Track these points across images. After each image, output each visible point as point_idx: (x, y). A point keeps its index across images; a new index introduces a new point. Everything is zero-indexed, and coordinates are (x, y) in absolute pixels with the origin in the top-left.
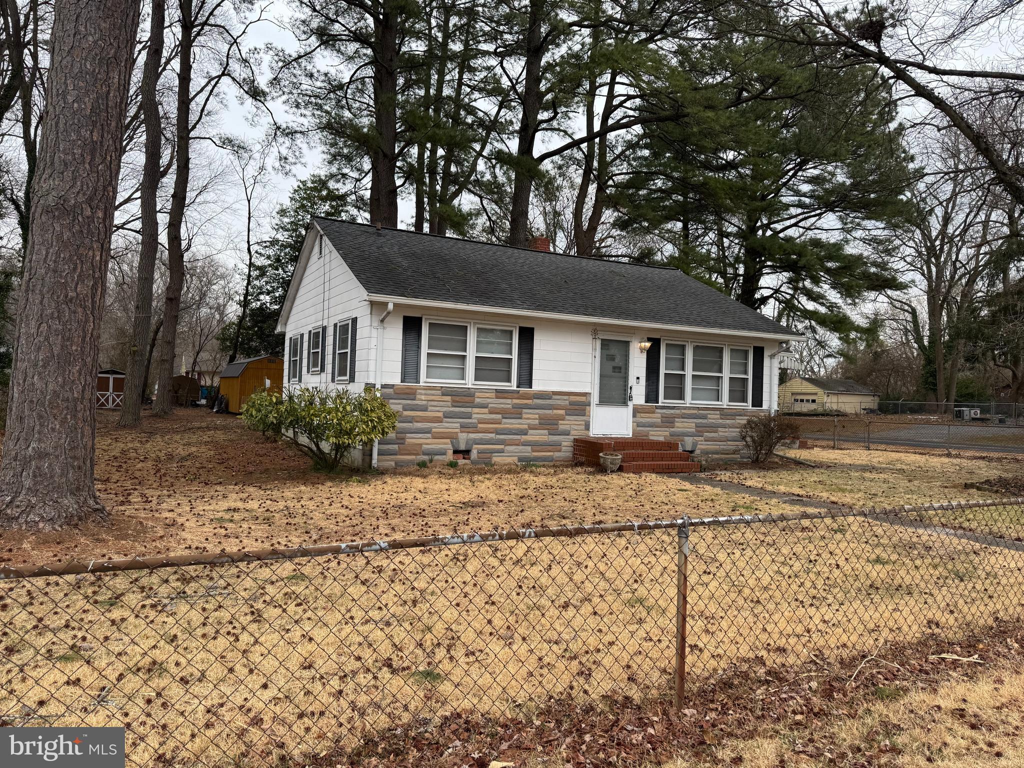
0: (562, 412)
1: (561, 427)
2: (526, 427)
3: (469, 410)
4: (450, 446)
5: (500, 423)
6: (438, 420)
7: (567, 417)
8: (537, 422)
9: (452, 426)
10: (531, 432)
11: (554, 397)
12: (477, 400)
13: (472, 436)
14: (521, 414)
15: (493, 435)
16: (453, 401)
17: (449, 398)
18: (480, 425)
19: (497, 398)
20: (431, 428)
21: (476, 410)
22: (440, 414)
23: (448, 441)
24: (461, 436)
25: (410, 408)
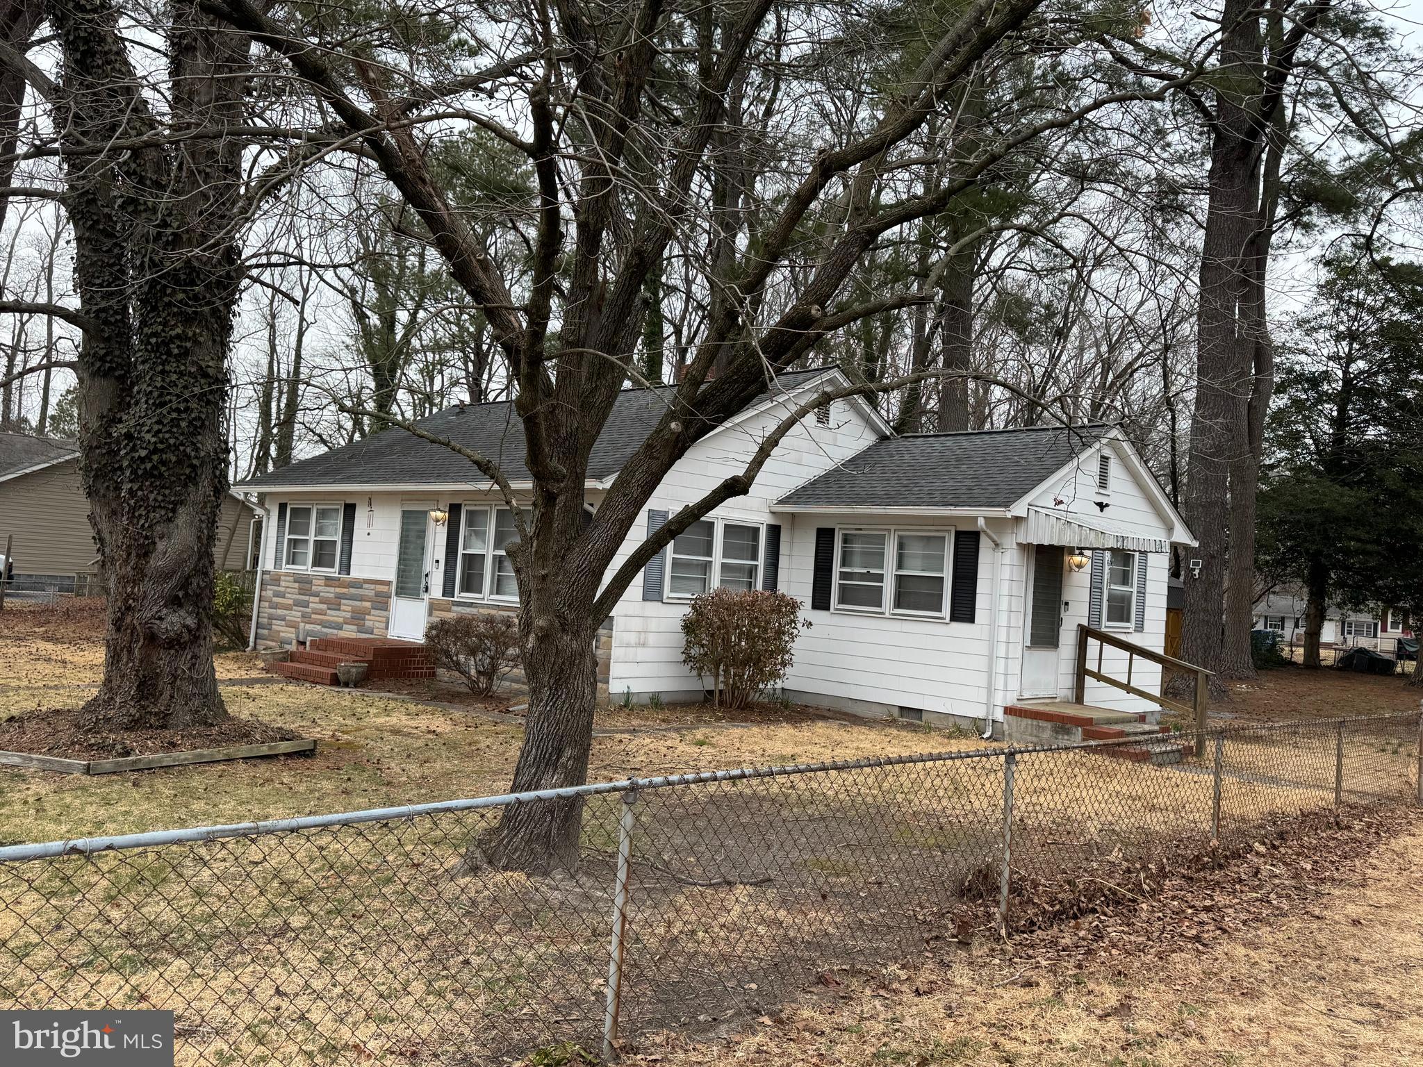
0: (368, 604)
1: (368, 624)
2: (341, 620)
3: (307, 598)
4: (293, 636)
5: (325, 615)
6: (288, 608)
7: (373, 612)
8: (348, 615)
9: (294, 615)
10: (345, 626)
11: (365, 586)
12: (313, 588)
13: (308, 627)
14: (339, 604)
16: (300, 588)
17: (296, 585)
18: (313, 616)
19: (326, 585)
20: (285, 616)
21: (312, 599)
22: (291, 602)
23: (293, 630)
24: (302, 625)
25: (277, 595)
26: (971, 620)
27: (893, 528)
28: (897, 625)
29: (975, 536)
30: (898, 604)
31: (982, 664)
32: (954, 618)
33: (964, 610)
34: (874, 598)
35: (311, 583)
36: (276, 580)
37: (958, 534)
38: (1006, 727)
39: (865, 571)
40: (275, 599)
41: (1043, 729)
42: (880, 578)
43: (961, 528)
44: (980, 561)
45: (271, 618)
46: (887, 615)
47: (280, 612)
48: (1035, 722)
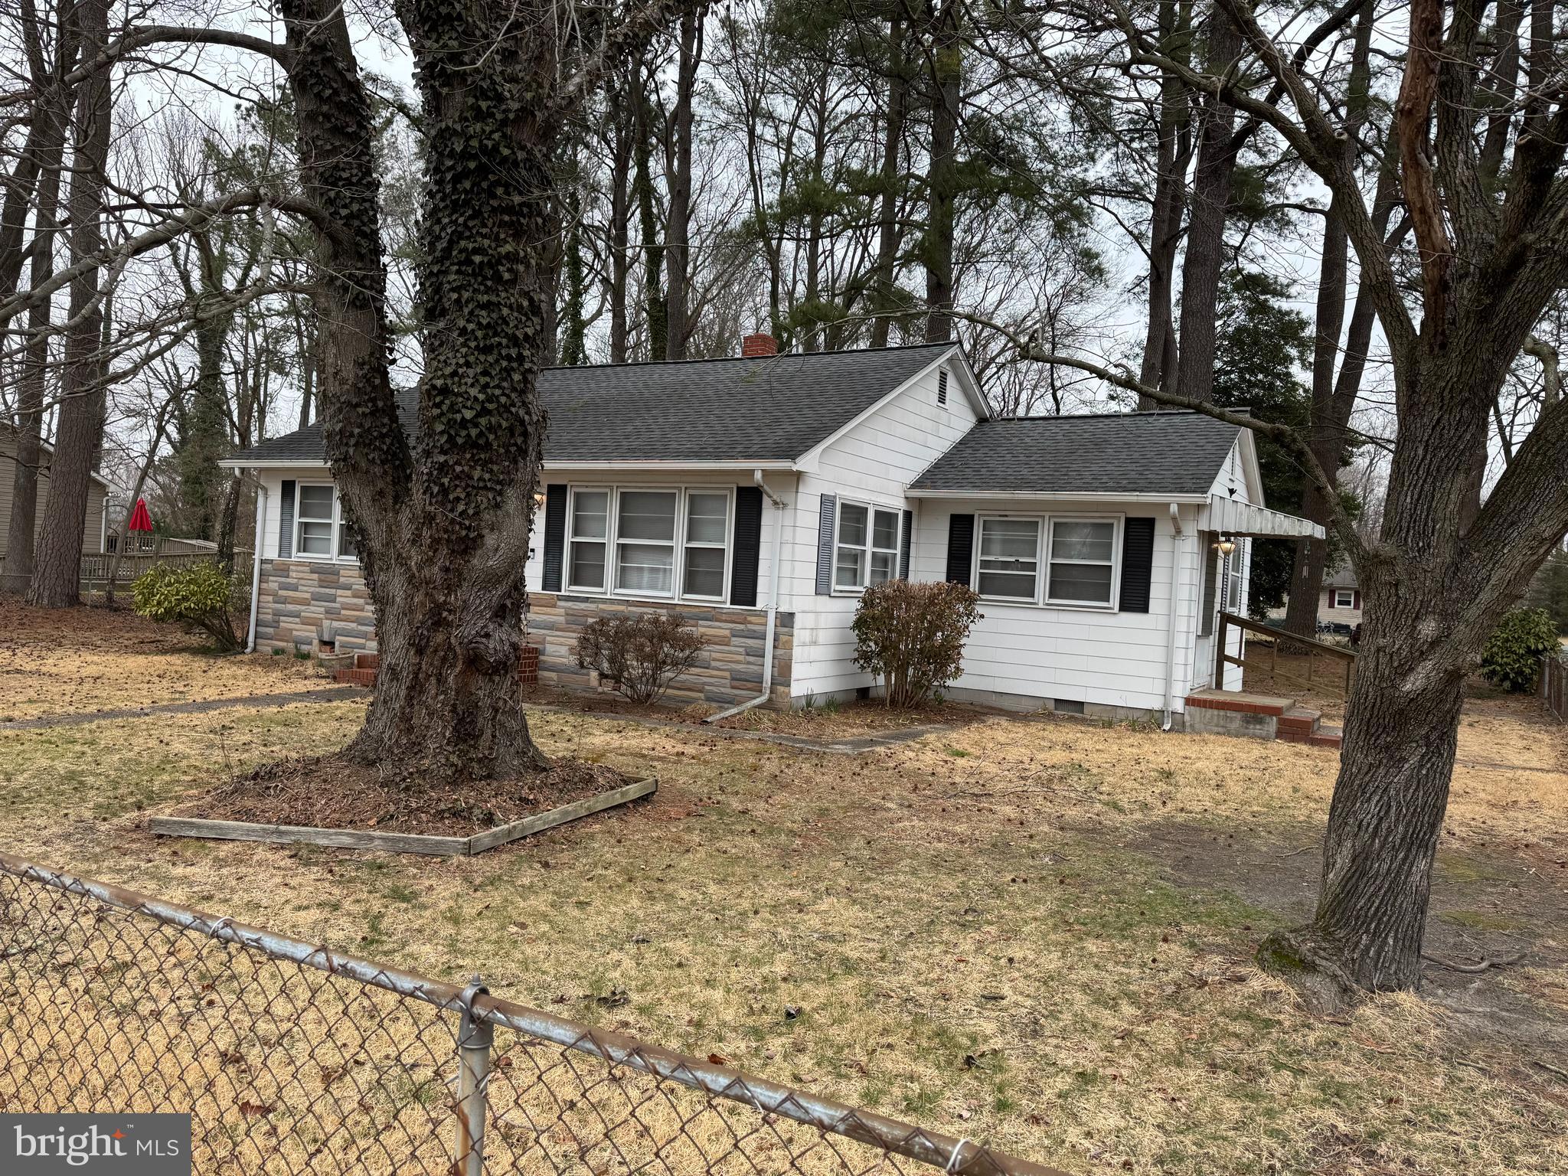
3: (333, 591)
4: (314, 635)
5: (362, 610)
6: (305, 602)
9: (317, 610)
12: (342, 579)
13: (336, 624)
15: (354, 625)
16: (320, 580)
17: (315, 576)
18: (343, 612)
20: (300, 612)
21: (340, 592)
22: (308, 596)
23: (313, 628)
24: (326, 623)
25: (284, 587)
26: (1144, 608)
27: (1047, 515)
28: (1052, 616)
29: (1150, 523)
30: (1053, 594)
31: (1159, 655)
32: (1123, 608)
33: (1136, 599)
34: (1026, 587)
35: (338, 574)
36: (283, 570)
37: (1129, 521)
38: (1187, 718)
39: (1013, 559)
40: (281, 592)
41: (1232, 719)
42: (1032, 566)
43: (1131, 515)
44: (1155, 548)
45: (277, 614)
46: (1041, 605)
47: (290, 607)
48: (1222, 713)
